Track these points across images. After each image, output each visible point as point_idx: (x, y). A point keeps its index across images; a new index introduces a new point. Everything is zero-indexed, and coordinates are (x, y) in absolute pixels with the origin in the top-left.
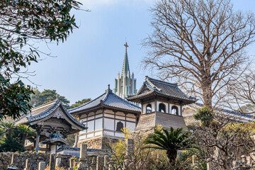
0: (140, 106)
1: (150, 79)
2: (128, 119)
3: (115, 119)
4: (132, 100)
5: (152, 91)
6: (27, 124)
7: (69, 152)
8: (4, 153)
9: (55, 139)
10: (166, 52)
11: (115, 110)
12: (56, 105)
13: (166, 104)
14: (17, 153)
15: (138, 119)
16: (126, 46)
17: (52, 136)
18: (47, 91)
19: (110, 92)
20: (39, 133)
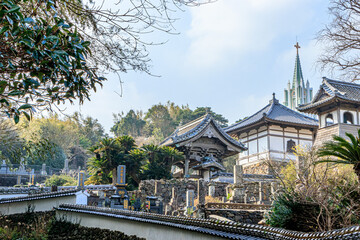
0: (317, 117)
1: (329, 81)
2: (301, 136)
3: (284, 136)
4: (305, 111)
5: (333, 95)
6: (172, 145)
7: (225, 179)
8: (147, 181)
9: (207, 164)
10: (351, 46)
11: (284, 125)
12: (205, 121)
13: (354, 113)
14: (162, 181)
15: (315, 136)
16: (297, 47)
17: (204, 160)
18: (200, 109)
19: (276, 103)
20: (188, 157)
